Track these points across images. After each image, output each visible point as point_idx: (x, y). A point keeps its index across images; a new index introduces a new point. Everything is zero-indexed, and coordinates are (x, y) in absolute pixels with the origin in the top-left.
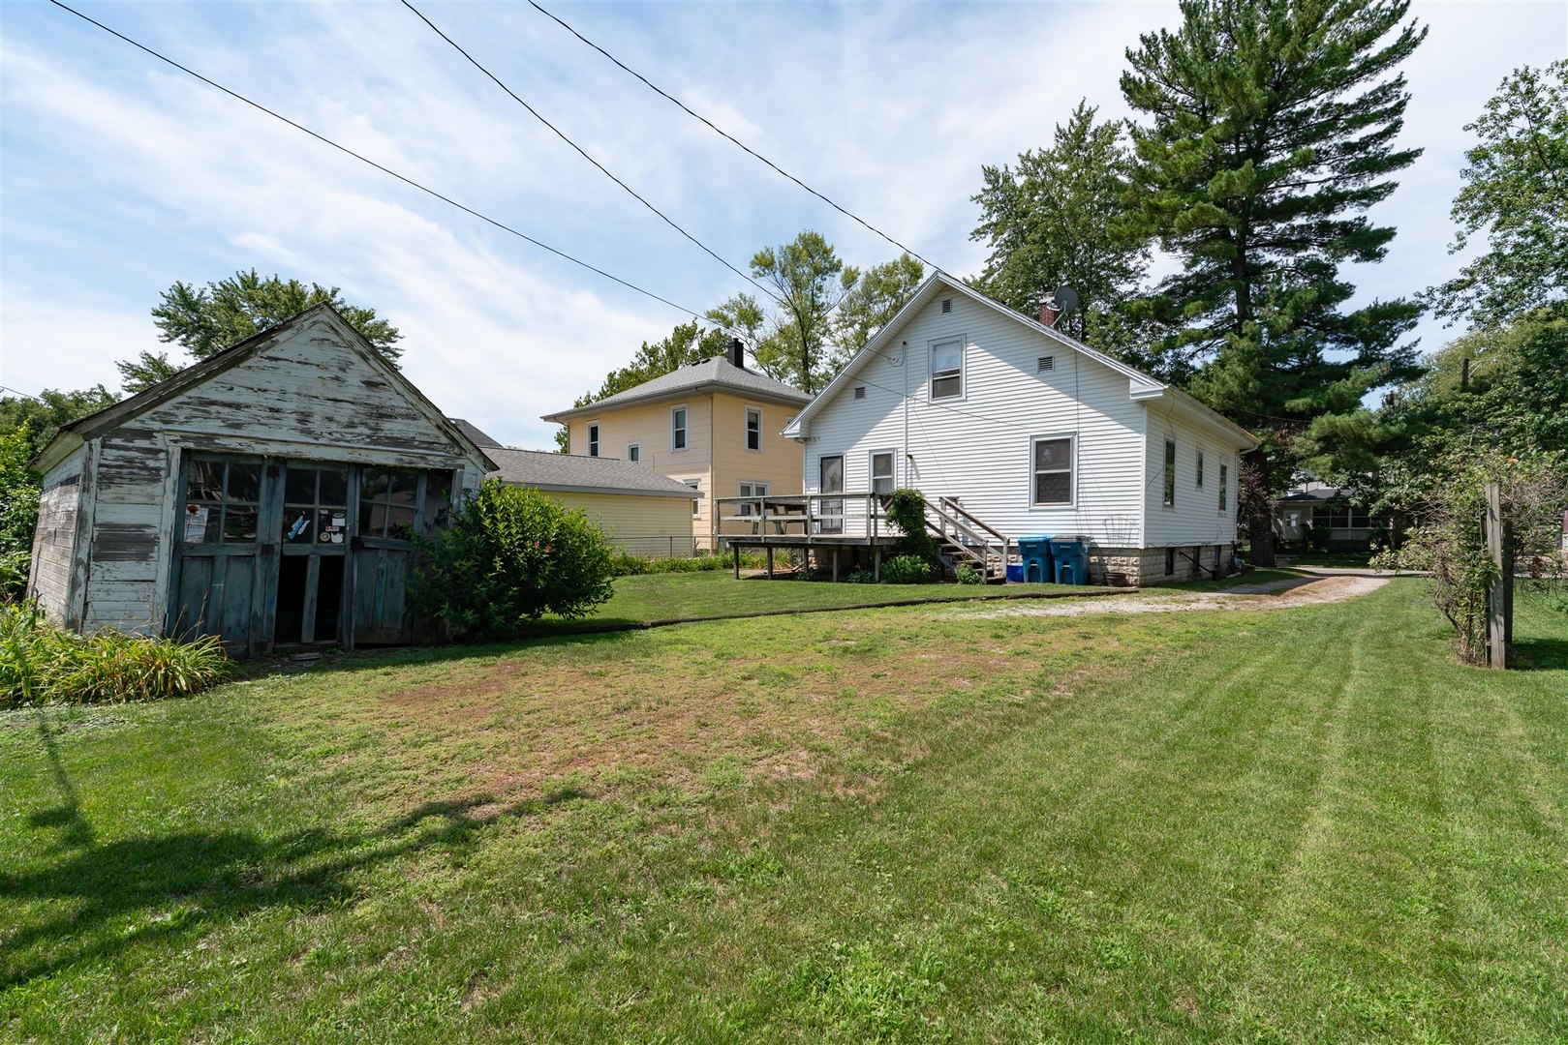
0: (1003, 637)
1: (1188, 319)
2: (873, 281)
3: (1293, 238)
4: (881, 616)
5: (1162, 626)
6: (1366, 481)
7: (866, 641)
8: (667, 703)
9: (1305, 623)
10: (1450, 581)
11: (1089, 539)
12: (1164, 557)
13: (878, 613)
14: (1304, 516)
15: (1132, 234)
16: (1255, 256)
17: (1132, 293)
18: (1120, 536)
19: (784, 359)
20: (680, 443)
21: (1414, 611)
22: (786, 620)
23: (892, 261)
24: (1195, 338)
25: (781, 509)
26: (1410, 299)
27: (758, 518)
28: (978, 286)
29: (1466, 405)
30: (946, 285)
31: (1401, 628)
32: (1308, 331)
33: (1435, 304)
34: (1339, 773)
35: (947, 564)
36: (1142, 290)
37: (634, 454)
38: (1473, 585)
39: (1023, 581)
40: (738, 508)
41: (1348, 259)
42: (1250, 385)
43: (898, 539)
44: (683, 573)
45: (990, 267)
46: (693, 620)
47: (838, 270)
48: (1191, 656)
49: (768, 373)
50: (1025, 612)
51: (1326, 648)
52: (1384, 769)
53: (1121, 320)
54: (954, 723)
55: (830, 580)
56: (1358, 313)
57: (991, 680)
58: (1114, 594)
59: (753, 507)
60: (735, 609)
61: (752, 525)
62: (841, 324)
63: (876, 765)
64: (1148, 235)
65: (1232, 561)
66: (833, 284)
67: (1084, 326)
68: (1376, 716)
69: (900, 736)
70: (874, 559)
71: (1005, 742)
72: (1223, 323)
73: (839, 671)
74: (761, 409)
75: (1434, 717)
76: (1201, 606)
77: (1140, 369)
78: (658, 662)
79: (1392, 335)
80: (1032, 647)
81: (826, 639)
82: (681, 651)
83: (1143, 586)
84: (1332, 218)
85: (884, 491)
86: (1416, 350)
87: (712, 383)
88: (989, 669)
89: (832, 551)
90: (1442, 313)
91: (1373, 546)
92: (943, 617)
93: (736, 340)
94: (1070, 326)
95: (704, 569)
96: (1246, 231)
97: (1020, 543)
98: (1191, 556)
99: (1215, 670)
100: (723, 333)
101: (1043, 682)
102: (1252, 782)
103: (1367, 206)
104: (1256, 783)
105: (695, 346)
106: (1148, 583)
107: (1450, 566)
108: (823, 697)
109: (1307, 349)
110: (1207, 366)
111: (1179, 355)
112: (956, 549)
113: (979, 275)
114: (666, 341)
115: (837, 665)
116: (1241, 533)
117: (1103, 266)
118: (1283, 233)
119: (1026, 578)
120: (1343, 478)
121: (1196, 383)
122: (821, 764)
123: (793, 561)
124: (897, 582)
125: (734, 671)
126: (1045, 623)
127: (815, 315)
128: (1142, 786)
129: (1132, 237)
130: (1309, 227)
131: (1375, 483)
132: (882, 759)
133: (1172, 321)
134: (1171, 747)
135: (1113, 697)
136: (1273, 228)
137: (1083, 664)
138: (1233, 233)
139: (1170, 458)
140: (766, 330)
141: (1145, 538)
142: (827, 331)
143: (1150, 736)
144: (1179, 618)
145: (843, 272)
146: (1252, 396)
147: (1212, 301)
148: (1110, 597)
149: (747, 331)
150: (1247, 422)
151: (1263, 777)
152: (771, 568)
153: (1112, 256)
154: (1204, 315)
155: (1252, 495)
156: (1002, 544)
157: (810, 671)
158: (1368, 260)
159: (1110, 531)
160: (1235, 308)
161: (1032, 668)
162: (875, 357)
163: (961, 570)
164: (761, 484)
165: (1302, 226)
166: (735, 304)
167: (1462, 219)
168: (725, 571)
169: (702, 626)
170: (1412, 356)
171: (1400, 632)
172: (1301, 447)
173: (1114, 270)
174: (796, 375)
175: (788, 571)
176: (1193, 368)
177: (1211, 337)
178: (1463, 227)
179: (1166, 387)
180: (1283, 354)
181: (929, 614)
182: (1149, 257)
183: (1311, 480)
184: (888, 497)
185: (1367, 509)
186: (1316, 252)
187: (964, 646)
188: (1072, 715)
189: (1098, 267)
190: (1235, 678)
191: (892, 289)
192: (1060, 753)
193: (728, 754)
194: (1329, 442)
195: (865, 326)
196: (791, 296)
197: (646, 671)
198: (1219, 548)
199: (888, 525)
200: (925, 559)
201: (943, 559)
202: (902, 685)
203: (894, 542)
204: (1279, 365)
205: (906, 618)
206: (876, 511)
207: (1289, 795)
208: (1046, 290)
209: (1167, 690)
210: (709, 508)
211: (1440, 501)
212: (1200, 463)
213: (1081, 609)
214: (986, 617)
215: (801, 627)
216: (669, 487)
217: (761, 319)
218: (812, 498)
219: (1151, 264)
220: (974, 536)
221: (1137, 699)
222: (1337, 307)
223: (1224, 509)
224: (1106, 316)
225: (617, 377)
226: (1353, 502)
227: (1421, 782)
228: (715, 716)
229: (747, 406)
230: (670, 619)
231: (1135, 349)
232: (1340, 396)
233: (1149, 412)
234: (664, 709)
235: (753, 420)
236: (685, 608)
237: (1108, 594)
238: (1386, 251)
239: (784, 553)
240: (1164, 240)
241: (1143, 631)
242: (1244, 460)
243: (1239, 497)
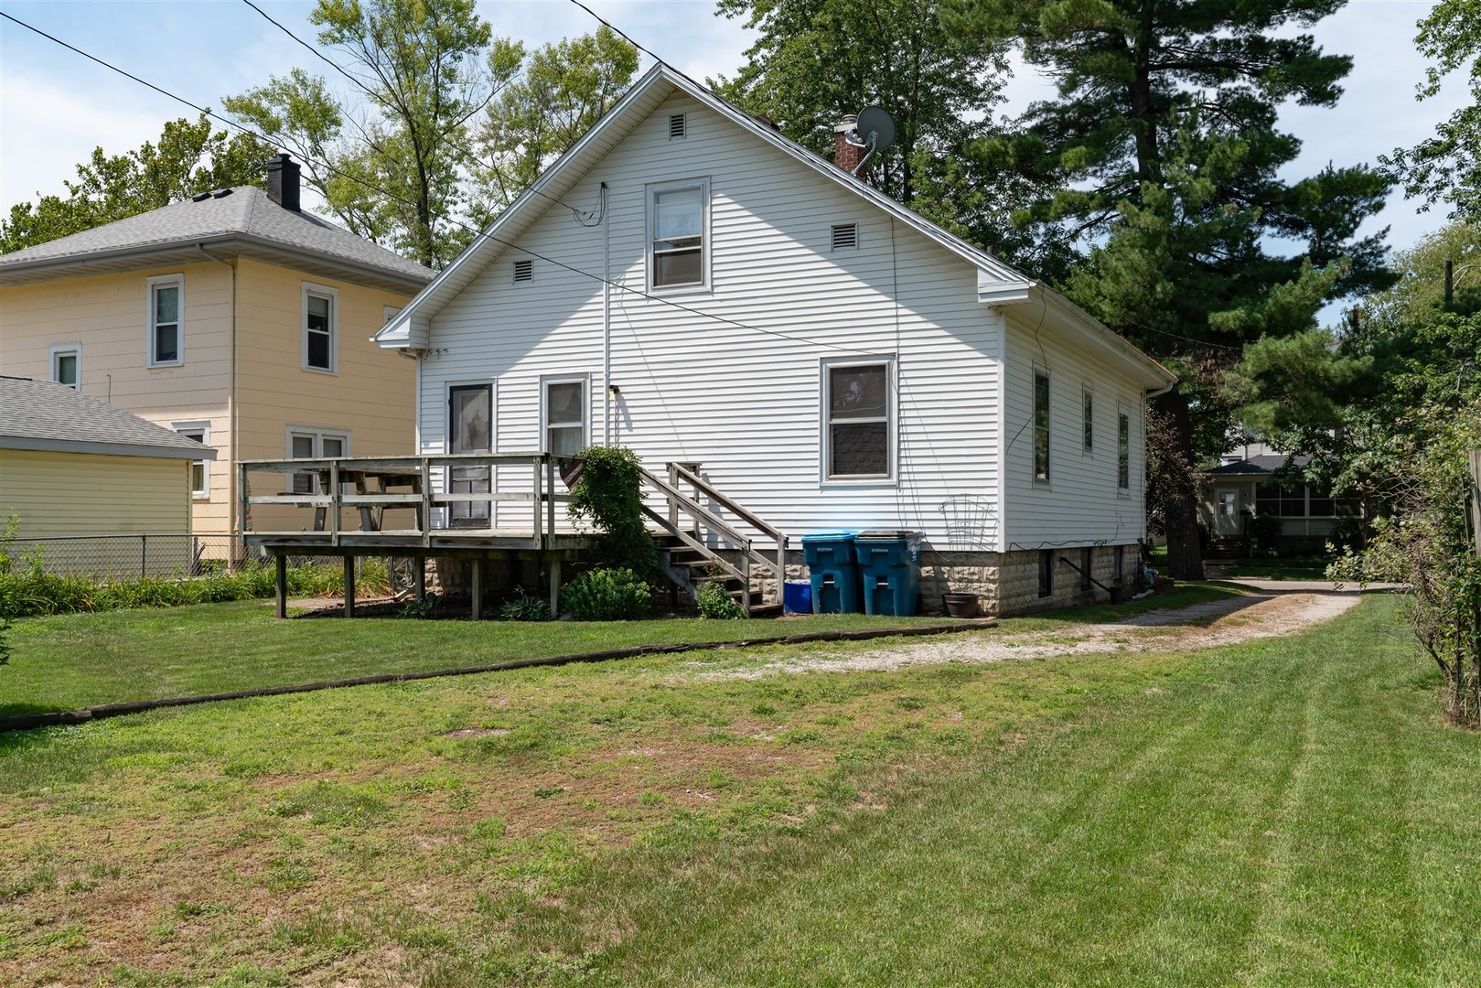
0: (772, 712)
1: (1067, 175)
2: (549, 69)
3: (1216, 59)
4: (560, 681)
5: (1030, 682)
6: (1327, 442)
7: (527, 729)
8: (116, 874)
9: (1242, 670)
10: (1433, 600)
11: (918, 536)
12: (1036, 566)
13: (553, 676)
14: (1243, 498)
15: (980, 26)
16: (1162, 82)
17: (981, 125)
18: (967, 531)
19: (382, 202)
20: (166, 347)
21: (1391, 647)
22: (375, 696)
23: (581, 35)
24: (1078, 206)
25: (372, 483)
26: (1374, 164)
27: (324, 500)
28: (732, 93)
29: (1450, 331)
30: (676, 89)
31: (1373, 673)
32: (1241, 207)
33: (1405, 175)
34: (1284, 911)
35: (680, 582)
36: (996, 121)
37: (65, 369)
38: (1459, 605)
39: (811, 611)
40: (287, 480)
41: (1291, 99)
42: (1159, 289)
43: (592, 537)
44: (170, 609)
45: (753, 64)
46: (184, 703)
47: (483, 43)
48: (1073, 732)
49: (351, 224)
50: (814, 665)
51: (1271, 710)
52: (1345, 899)
53: (966, 169)
54: (680, 872)
55: (465, 615)
56: (1306, 183)
57: (749, 789)
58: (958, 630)
59: (316, 479)
60: (274, 676)
61: (312, 512)
62: (491, 143)
63: (534, 963)
64: (1004, 33)
65: (1140, 571)
66: (474, 67)
67: (908, 176)
68: (1335, 815)
69: (581, 905)
70: (548, 576)
71: (768, 901)
72: (1118, 186)
73: (473, 789)
74: (333, 291)
75: (1412, 813)
76: (1092, 646)
77: (994, 254)
78: (101, 789)
79: (1352, 220)
80: (820, 728)
81: (453, 728)
82: (155, 765)
83: (1005, 615)
84: (1268, 34)
85: (568, 451)
86: (1384, 243)
87: (234, 237)
88: (746, 770)
89: (471, 562)
90: (1415, 190)
91: (1330, 546)
92: (671, 679)
93: (286, 157)
94: (886, 173)
95: (214, 599)
96: (1148, 42)
97: (806, 544)
98: (1078, 563)
99: (1108, 754)
100: (260, 142)
101: (835, 789)
102: (1160, 935)
103: (1314, 19)
104: (1165, 940)
105: (205, 161)
106: (1013, 611)
107: (1432, 576)
108: (439, 841)
109: (1239, 235)
110: (1097, 252)
111: (1054, 233)
112: (696, 555)
113: (732, 75)
114: (147, 149)
115: (470, 776)
116: (1153, 525)
117: (936, 77)
118: (1201, 51)
119: (816, 605)
120: (1294, 438)
121: (1081, 283)
122: (428, 970)
123: (396, 582)
124: (591, 618)
125: (262, 800)
126: (845, 684)
127: (442, 122)
128: (990, 959)
129: (980, 33)
130: (1237, 43)
131: (1339, 446)
132: (547, 950)
133: (1044, 177)
134: (1038, 889)
135: (950, 808)
136: (1186, 40)
137: (903, 752)
138: (1130, 43)
139: (1042, 403)
140: (346, 143)
141: (1007, 535)
142: (464, 155)
143: (1005, 872)
144: (1057, 668)
145: (491, 48)
146: (1162, 306)
147: (1101, 151)
148: (952, 636)
149: (308, 143)
150: (1157, 344)
151: (1175, 928)
152: (351, 592)
153: (949, 61)
154: (1091, 170)
155: (1167, 465)
156: (775, 547)
157: (418, 791)
158: (1317, 103)
159: (951, 524)
160: (1135, 162)
161: (820, 764)
162: (551, 206)
163: (705, 593)
164: (334, 434)
165: (1227, 42)
166: (286, 89)
167: (1433, 52)
168: (257, 602)
169: (203, 713)
170: (1380, 253)
171: (1371, 680)
172: (1234, 388)
173: (953, 84)
174: (405, 231)
175: (386, 600)
176: (1076, 255)
177: (1100, 207)
178: (1435, 62)
179: (1033, 284)
180: (1204, 241)
181: (645, 674)
182: (1006, 68)
183: (1251, 441)
184: (574, 462)
185: (1329, 487)
186: (1247, 84)
187: (704, 730)
188: (884, 845)
189: (928, 78)
190: (1139, 764)
191: (584, 88)
192: (860, 913)
193: (240, 966)
194: (1272, 381)
195: (536, 151)
196: (394, 84)
197: (72, 809)
198: (1120, 550)
199: (573, 512)
200: (641, 574)
201: (673, 575)
202: (591, 808)
203: (584, 545)
204: (1201, 257)
205: (603, 683)
206: (551, 486)
207: (1212, 955)
208: (845, 110)
209: (1035, 791)
210: (228, 478)
211: (1414, 477)
212: (1088, 411)
213: (905, 658)
214: (748, 676)
215: (404, 708)
216: (141, 438)
217: (337, 123)
218: (432, 461)
219: (1009, 80)
220: (727, 532)
221: (988, 809)
222: (1277, 171)
223: (1126, 486)
224: (942, 162)
225: (33, 212)
226: (1309, 475)
227: (1395, 916)
228: (218, 892)
229: (306, 285)
230: (135, 701)
231: (988, 220)
232: (1285, 310)
233: (1007, 324)
234: (108, 886)
235: (319, 312)
236: (168, 679)
237: (950, 630)
238: (1340, 91)
239: (378, 565)
240: (1029, 43)
241: (1001, 693)
242: (1155, 407)
243: (1148, 466)
